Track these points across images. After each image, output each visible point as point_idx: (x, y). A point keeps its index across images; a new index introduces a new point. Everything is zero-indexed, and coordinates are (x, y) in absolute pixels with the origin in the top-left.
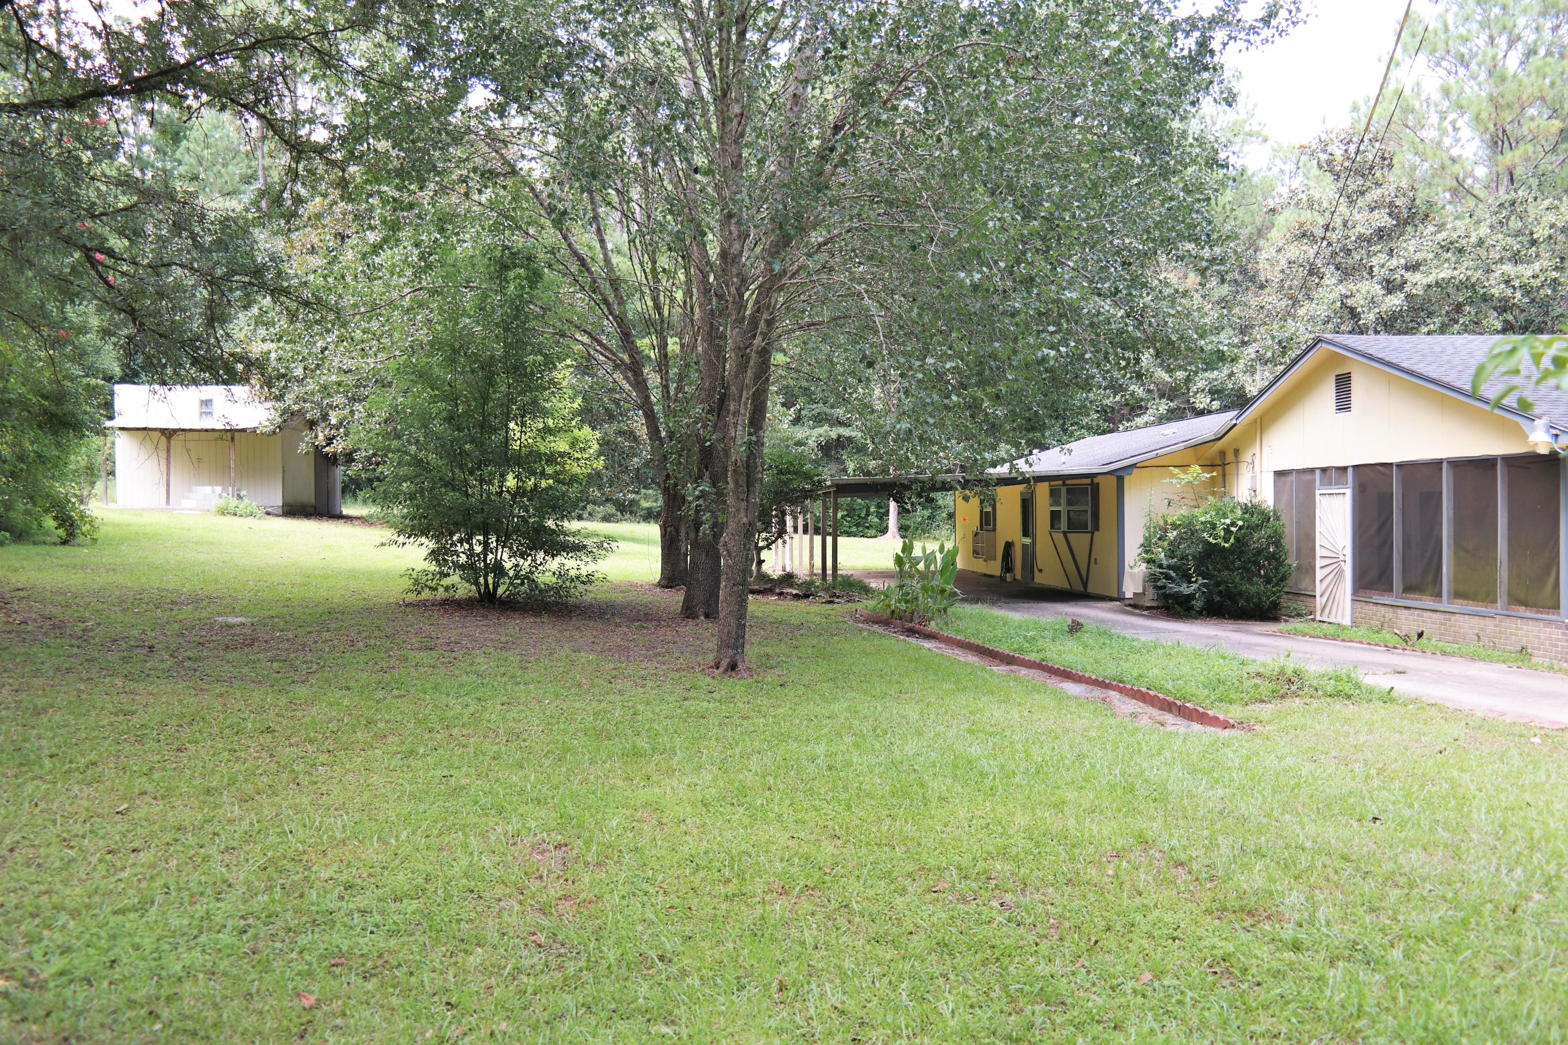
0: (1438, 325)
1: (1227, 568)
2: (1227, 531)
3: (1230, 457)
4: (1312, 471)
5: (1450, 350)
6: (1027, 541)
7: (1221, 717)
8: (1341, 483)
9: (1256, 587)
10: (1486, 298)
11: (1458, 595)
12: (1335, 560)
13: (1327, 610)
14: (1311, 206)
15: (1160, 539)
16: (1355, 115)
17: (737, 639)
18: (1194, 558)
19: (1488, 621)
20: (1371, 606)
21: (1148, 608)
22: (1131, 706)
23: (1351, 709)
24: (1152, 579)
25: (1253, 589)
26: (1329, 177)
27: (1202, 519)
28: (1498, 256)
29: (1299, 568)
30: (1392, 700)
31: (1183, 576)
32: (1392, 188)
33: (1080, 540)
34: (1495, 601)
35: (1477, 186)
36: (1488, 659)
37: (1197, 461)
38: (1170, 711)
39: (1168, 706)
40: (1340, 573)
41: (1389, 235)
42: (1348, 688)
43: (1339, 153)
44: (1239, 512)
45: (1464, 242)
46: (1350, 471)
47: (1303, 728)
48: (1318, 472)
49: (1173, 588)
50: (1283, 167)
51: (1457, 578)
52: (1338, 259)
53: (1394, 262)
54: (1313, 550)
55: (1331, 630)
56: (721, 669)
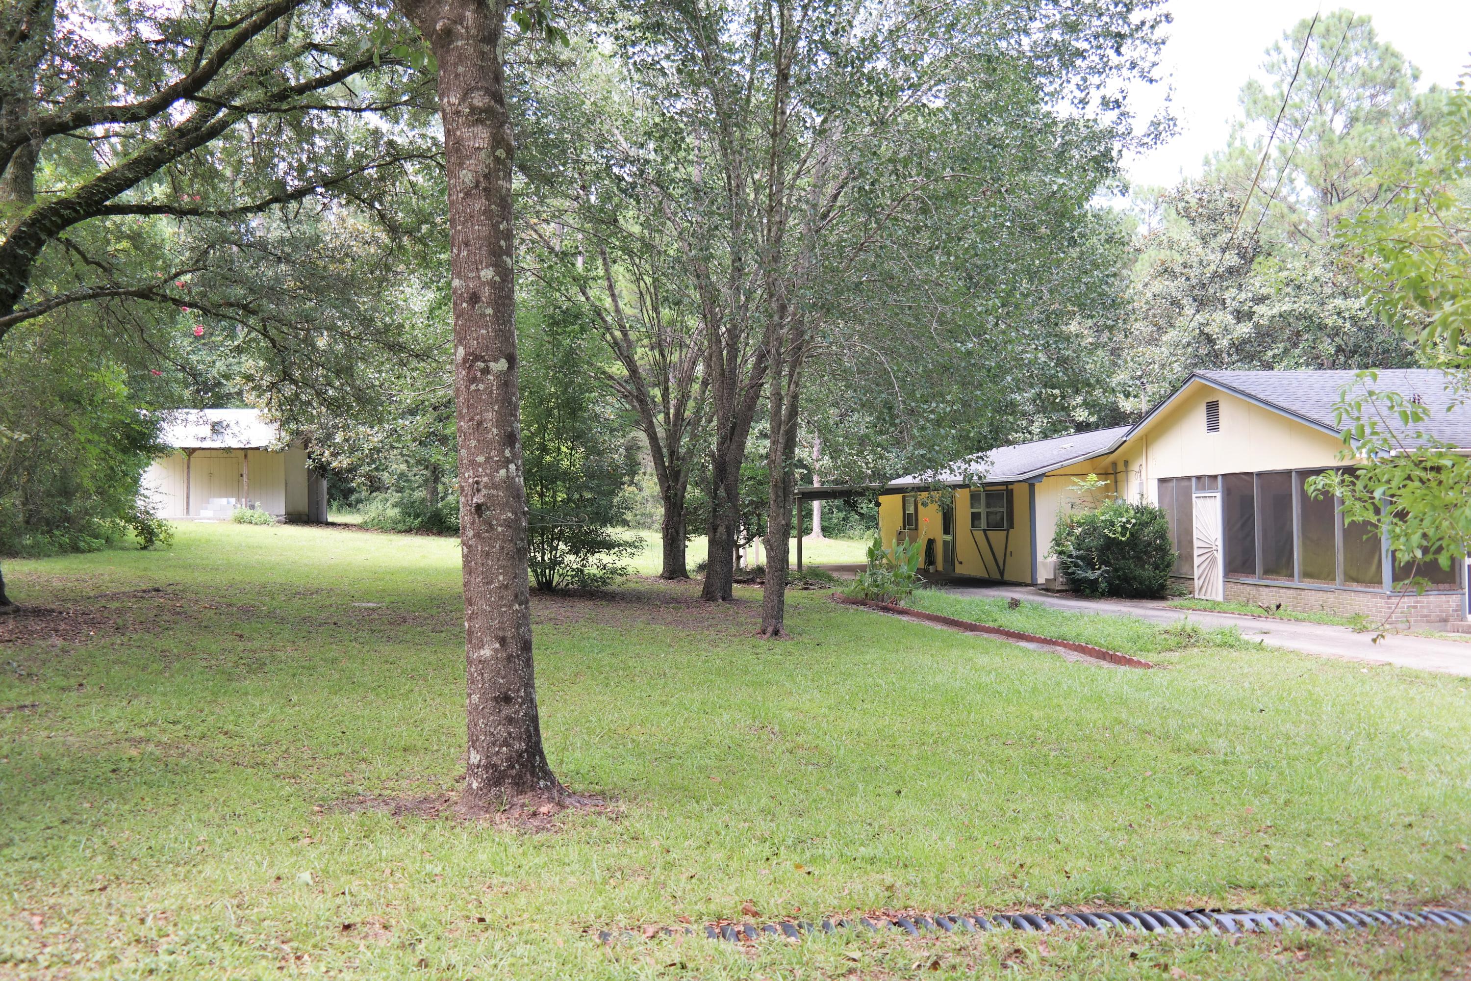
0: (1281, 350)
1: (1124, 558)
2: (1124, 527)
3: (1121, 467)
4: (1189, 478)
5: (1295, 383)
6: (948, 538)
7: (1143, 661)
8: (1212, 488)
9: (1147, 572)
10: (1321, 327)
11: (1306, 575)
12: (1209, 550)
13: (1204, 590)
14: (1171, 248)
15: (1068, 534)
16: (1207, 168)
17: (778, 612)
18: (1097, 549)
19: (1329, 595)
20: (1239, 586)
21: (1058, 591)
22: (1075, 656)
23: (1234, 654)
24: (1064, 567)
25: (1145, 574)
26: (1185, 222)
27: (1103, 518)
28: (1330, 292)
29: (1180, 556)
30: (1262, 649)
31: (1088, 564)
32: (1240, 233)
33: (997, 537)
34: (1334, 579)
35: (1311, 230)
36: (1331, 623)
37: (1094, 470)
38: (1104, 659)
39: (1102, 655)
40: (1214, 560)
41: (1238, 271)
42: (1231, 641)
43: (1193, 202)
44: (1132, 512)
45: (1302, 280)
46: (1220, 478)
47: (1204, 665)
48: (1194, 480)
49: (1081, 574)
50: (1144, 207)
51: (1305, 560)
52: (1196, 292)
53: (1243, 296)
54: (1191, 542)
55: (1209, 605)
56: (768, 635)
